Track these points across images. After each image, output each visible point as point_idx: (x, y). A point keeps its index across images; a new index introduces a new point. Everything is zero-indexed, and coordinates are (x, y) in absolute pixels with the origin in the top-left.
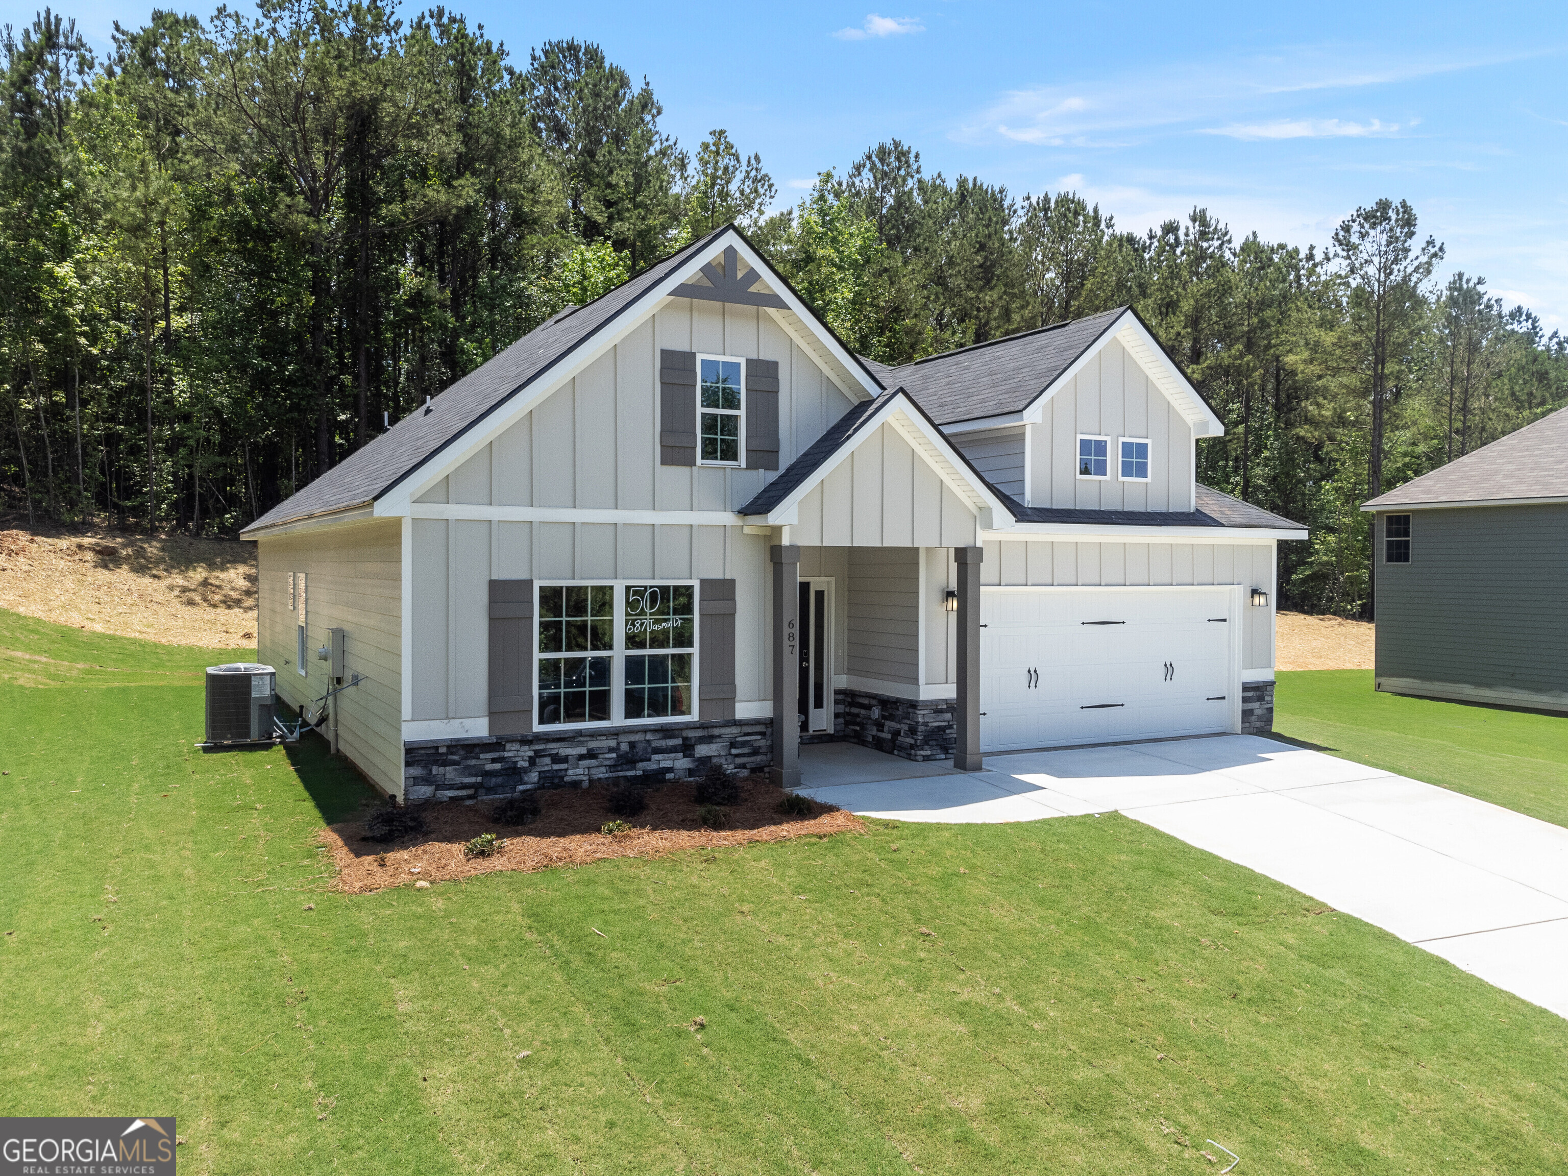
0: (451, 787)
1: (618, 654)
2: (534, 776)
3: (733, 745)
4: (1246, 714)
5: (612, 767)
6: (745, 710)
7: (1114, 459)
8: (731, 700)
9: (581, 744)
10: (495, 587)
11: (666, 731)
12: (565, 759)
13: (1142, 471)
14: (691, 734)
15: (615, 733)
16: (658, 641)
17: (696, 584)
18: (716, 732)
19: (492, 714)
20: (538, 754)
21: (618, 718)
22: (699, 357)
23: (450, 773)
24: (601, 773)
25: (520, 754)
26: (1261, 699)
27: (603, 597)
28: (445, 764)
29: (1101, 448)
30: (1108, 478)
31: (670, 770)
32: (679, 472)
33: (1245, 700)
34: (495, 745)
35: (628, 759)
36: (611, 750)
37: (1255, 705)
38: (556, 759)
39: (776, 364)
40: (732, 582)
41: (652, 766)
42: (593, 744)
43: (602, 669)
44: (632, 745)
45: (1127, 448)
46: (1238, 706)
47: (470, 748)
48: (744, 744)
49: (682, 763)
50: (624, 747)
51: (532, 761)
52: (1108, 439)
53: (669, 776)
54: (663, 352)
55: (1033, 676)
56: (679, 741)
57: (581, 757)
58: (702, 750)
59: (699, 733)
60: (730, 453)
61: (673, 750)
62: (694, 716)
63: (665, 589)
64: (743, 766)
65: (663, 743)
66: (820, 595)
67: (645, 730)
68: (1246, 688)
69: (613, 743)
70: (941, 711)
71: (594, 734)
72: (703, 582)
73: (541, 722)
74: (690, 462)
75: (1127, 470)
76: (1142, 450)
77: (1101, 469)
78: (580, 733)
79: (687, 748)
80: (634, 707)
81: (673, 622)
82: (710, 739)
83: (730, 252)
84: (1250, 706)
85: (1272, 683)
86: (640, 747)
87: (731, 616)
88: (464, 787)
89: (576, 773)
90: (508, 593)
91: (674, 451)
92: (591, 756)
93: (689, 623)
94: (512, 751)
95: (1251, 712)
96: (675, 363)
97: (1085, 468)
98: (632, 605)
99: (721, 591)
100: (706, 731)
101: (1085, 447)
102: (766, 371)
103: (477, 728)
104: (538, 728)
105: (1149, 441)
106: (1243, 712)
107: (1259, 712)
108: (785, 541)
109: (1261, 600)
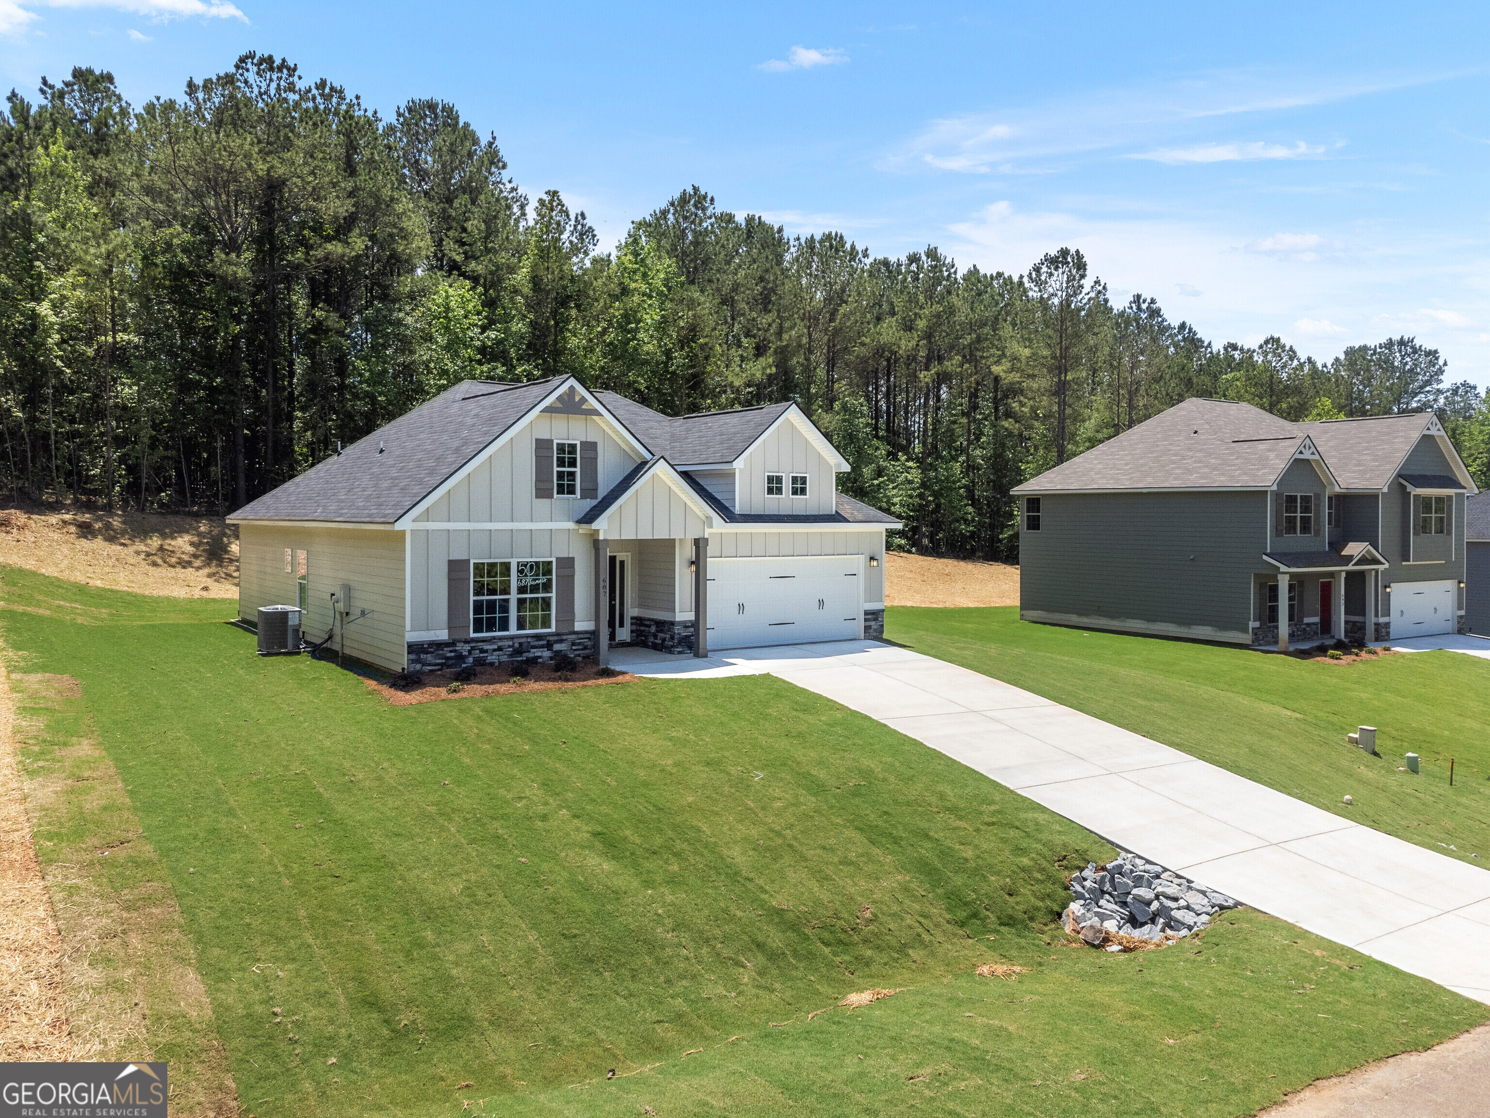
0: (429, 665)
1: (513, 597)
2: (471, 660)
3: (573, 644)
4: (867, 628)
5: (511, 656)
6: (579, 626)
7: (787, 485)
8: (573, 621)
9: (494, 643)
10: (451, 563)
11: (538, 637)
12: (486, 651)
13: (803, 491)
14: (551, 638)
15: (512, 638)
16: (535, 589)
17: (554, 560)
18: (565, 637)
19: (450, 628)
20: (473, 648)
21: (513, 630)
22: (555, 442)
23: (429, 658)
24: (504, 658)
25: (464, 649)
26: (876, 619)
27: (506, 566)
28: (427, 653)
29: (779, 480)
30: (783, 496)
31: (540, 657)
32: (545, 502)
33: (866, 620)
34: (452, 644)
35: (518, 652)
36: (509, 647)
37: (873, 623)
38: (482, 651)
39: (596, 443)
40: (573, 559)
41: (531, 655)
42: (500, 644)
43: (504, 606)
44: (521, 644)
45: (795, 480)
46: (862, 624)
47: (438, 645)
48: (579, 644)
49: (546, 654)
50: (517, 645)
51: (470, 652)
52: (783, 475)
53: (540, 660)
54: (537, 440)
55: (741, 607)
56: (545, 642)
57: (495, 650)
58: (557, 647)
59: (556, 638)
60: (572, 491)
61: (542, 647)
62: (553, 629)
63: (537, 563)
64: (579, 655)
65: (536, 643)
66: (622, 563)
67: (527, 636)
68: (867, 613)
69: (511, 643)
70: (686, 627)
71: (501, 638)
72: (557, 559)
73: (475, 631)
74: (551, 496)
75: (795, 492)
76: (804, 480)
77: (779, 491)
78: (494, 638)
79: (549, 646)
80: (521, 626)
81: (542, 580)
82: (561, 641)
83: (571, 388)
84: (869, 623)
85: (883, 611)
86: (524, 646)
87: (572, 576)
88: (436, 665)
89: (492, 658)
90: (456, 568)
91: (542, 492)
92: (500, 649)
93: (550, 580)
94: (459, 647)
95: (870, 627)
96: (542, 445)
97: (770, 491)
98: (521, 572)
99: (567, 563)
100: (559, 637)
101: (770, 479)
102: (590, 447)
103: (443, 635)
104: (472, 635)
105: (807, 475)
106: (865, 627)
107: (875, 627)
108: (601, 537)
109: (874, 563)
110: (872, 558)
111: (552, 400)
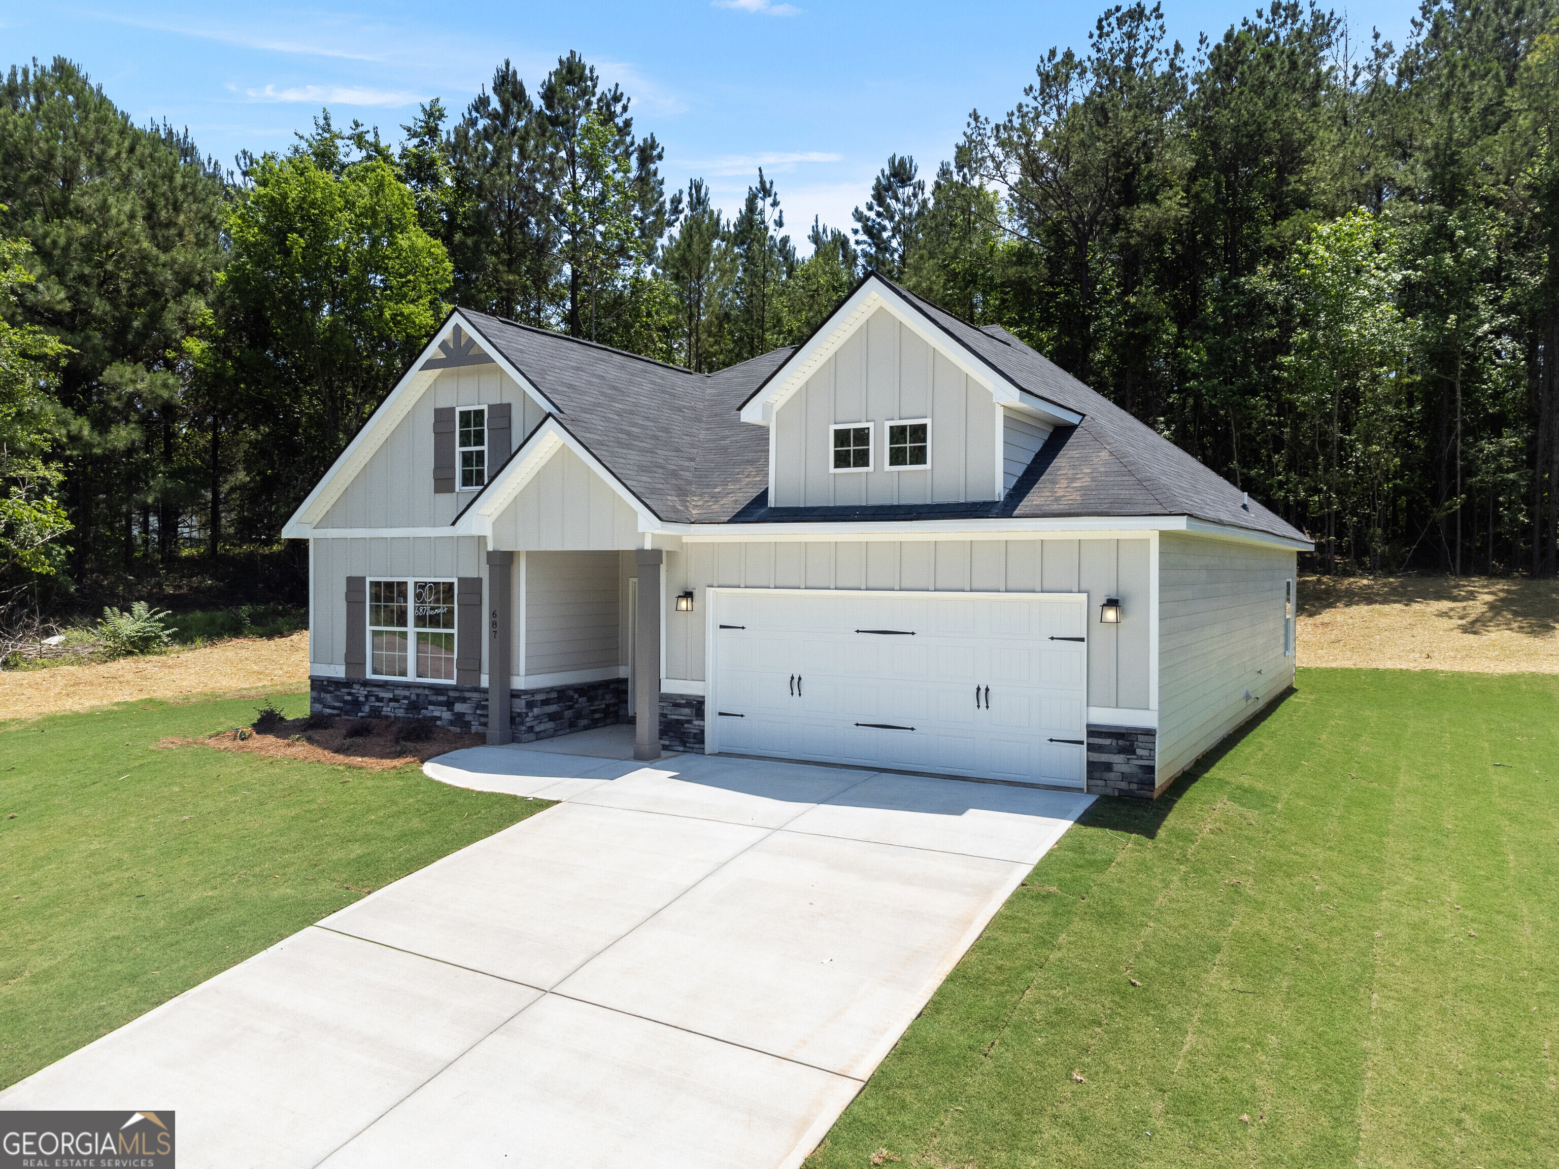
0: (329, 707)
1: (411, 629)
2: (367, 708)
3: (477, 706)
6: (486, 680)
7: (881, 447)
8: (479, 671)
9: (388, 691)
10: (350, 580)
11: (436, 689)
12: (382, 699)
13: (919, 456)
14: (452, 694)
15: (408, 686)
16: (434, 622)
17: (455, 580)
18: (467, 695)
19: (348, 664)
21: (411, 676)
22: (457, 410)
23: (329, 698)
24: (401, 713)
25: (361, 692)
26: (1129, 750)
27: (402, 588)
28: (326, 692)
29: (862, 436)
30: (871, 468)
31: (440, 718)
32: (445, 499)
33: (1091, 748)
34: (347, 684)
35: (414, 706)
36: (405, 698)
37: (1116, 758)
38: (378, 699)
39: (507, 406)
40: (478, 580)
41: (429, 713)
42: (397, 692)
43: (402, 639)
44: (418, 695)
45: (897, 434)
46: (1081, 756)
47: (337, 683)
49: (447, 715)
50: (413, 697)
51: (366, 698)
52: (871, 425)
53: (438, 723)
54: (434, 410)
55: (795, 683)
56: (445, 698)
57: (390, 700)
58: (459, 707)
59: (456, 694)
60: (478, 480)
61: (440, 704)
62: (453, 682)
63: (437, 585)
65: (433, 698)
67: (425, 686)
68: (1094, 731)
69: (407, 693)
70: (679, 705)
71: (397, 685)
72: (459, 579)
73: (373, 672)
74: (452, 490)
75: (897, 458)
76: (919, 432)
77: (862, 459)
78: (387, 683)
79: (449, 705)
80: (419, 672)
81: (442, 609)
82: (464, 700)
83: (457, 329)
84: (1104, 758)
85: (1151, 733)
86: (422, 699)
87: (479, 606)
88: (334, 708)
89: (386, 710)
91: (443, 484)
92: (395, 700)
93: (451, 611)
94: (357, 689)
95: (1108, 767)
96: (443, 416)
97: (841, 460)
98: (418, 596)
99: (471, 585)
100: (461, 694)
101: (841, 437)
102: (503, 412)
103: (339, 671)
104: (369, 675)
105: (928, 421)
106: (1091, 765)
107: (1125, 769)
108: (490, 548)
109: (1111, 615)
110: (1112, 603)
111: (432, 351)
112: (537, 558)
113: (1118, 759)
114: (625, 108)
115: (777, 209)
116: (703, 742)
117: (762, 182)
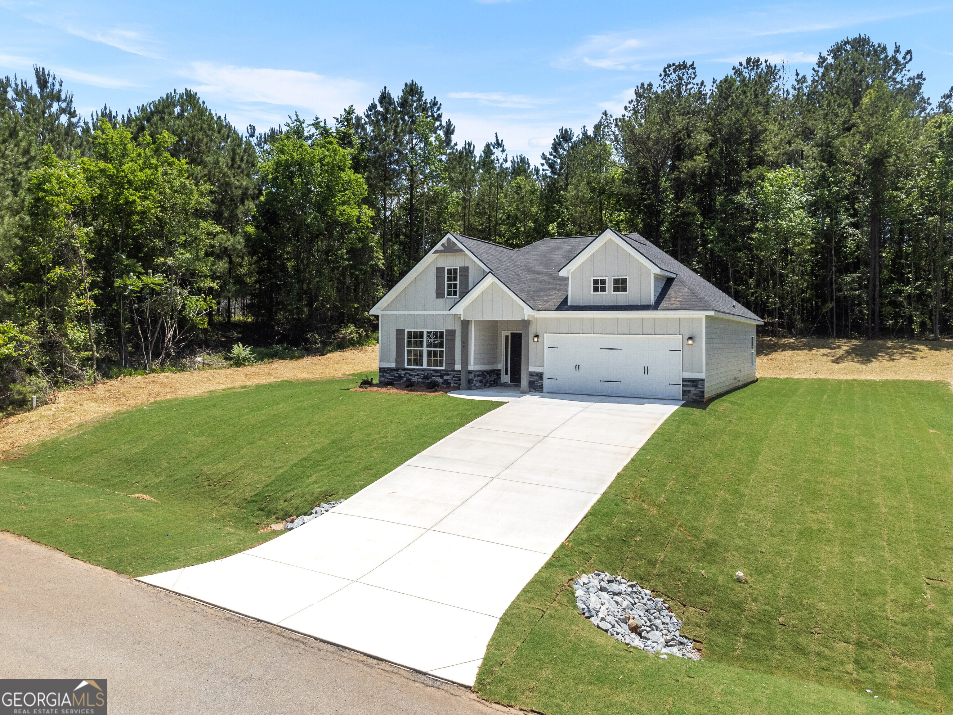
1: (425, 349)
2: (405, 379)
3: (454, 377)
5: (423, 379)
6: (457, 367)
7: (610, 286)
8: (454, 364)
9: (415, 372)
10: (398, 330)
11: (436, 371)
12: (412, 375)
13: (624, 289)
14: (443, 372)
15: (424, 370)
16: (435, 346)
17: (444, 331)
18: (449, 373)
19: (396, 362)
20: (406, 373)
21: (425, 366)
22: (446, 268)
23: (387, 375)
24: (420, 380)
25: (402, 373)
26: (696, 386)
27: (421, 334)
28: (387, 373)
29: (603, 282)
30: (607, 293)
31: (437, 381)
32: (440, 300)
33: (684, 386)
34: (396, 370)
35: (426, 377)
36: (422, 374)
38: (410, 375)
39: (467, 266)
40: (455, 331)
41: (433, 380)
42: (419, 372)
43: (421, 352)
44: (429, 374)
45: (616, 281)
46: (680, 387)
47: (392, 370)
48: (456, 377)
49: (440, 380)
50: (426, 374)
51: (405, 375)
52: (607, 278)
54: (435, 268)
55: (577, 367)
56: (440, 374)
57: (416, 375)
58: (445, 377)
60: (455, 294)
61: (438, 376)
62: (443, 368)
63: (436, 332)
64: (457, 383)
65: (435, 374)
67: (431, 370)
68: (684, 380)
69: (424, 373)
70: (533, 376)
71: (418, 370)
72: (446, 330)
74: (443, 297)
75: (616, 289)
76: (624, 281)
77: (603, 289)
78: (414, 369)
79: (441, 376)
80: (429, 365)
81: (439, 341)
82: (448, 375)
83: (449, 239)
84: (688, 389)
85: (703, 380)
87: (454, 340)
88: (390, 379)
89: (414, 379)
90: (400, 332)
91: (439, 294)
92: (418, 375)
93: (442, 342)
94: (400, 372)
95: (690, 392)
96: (440, 271)
97: (596, 290)
98: (428, 336)
99: (451, 333)
100: (446, 372)
101: (596, 282)
102: (465, 270)
103: (393, 365)
104: (406, 366)
105: (627, 277)
106: (683, 391)
107: (695, 392)
108: (462, 319)
109: (690, 342)
110: (690, 338)
111: (438, 247)
112: (480, 323)
113: (692, 389)
114: (439, 109)
115: (504, 154)
116: (542, 388)
117: (497, 140)
